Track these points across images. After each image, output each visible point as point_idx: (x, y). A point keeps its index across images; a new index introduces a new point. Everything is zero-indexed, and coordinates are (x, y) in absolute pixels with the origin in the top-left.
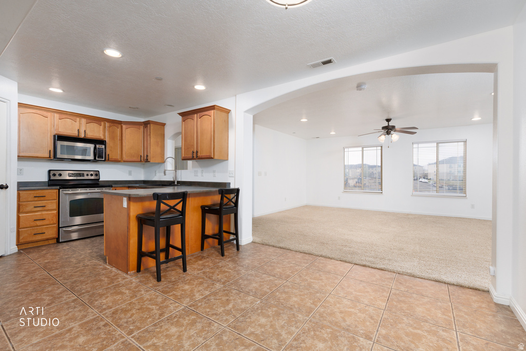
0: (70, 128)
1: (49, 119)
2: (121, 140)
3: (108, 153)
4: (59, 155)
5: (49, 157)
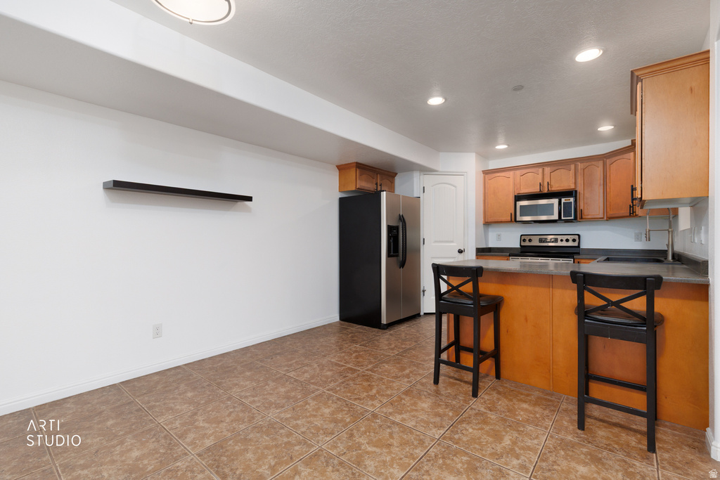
0: (531, 184)
1: (511, 179)
2: (604, 184)
3: (582, 208)
4: (519, 218)
5: (511, 221)
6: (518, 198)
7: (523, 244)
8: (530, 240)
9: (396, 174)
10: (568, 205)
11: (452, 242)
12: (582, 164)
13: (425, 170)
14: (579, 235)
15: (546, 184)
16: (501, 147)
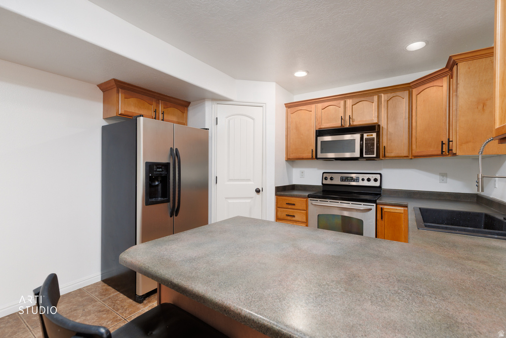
0: (332, 117)
1: (313, 113)
2: (409, 118)
3: (385, 144)
4: (320, 155)
5: (312, 158)
6: (320, 133)
7: (325, 182)
8: (332, 179)
9: (189, 103)
10: (370, 142)
11: (249, 180)
12: (386, 95)
13: (218, 99)
14: (380, 174)
15: (347, 118)
16: (301, 74)
